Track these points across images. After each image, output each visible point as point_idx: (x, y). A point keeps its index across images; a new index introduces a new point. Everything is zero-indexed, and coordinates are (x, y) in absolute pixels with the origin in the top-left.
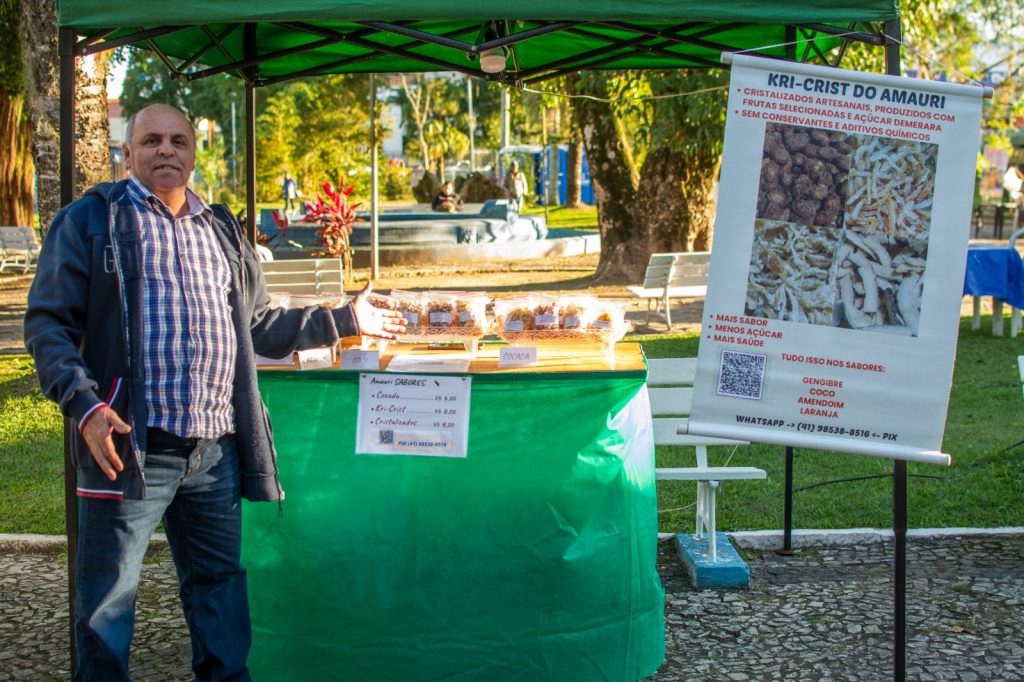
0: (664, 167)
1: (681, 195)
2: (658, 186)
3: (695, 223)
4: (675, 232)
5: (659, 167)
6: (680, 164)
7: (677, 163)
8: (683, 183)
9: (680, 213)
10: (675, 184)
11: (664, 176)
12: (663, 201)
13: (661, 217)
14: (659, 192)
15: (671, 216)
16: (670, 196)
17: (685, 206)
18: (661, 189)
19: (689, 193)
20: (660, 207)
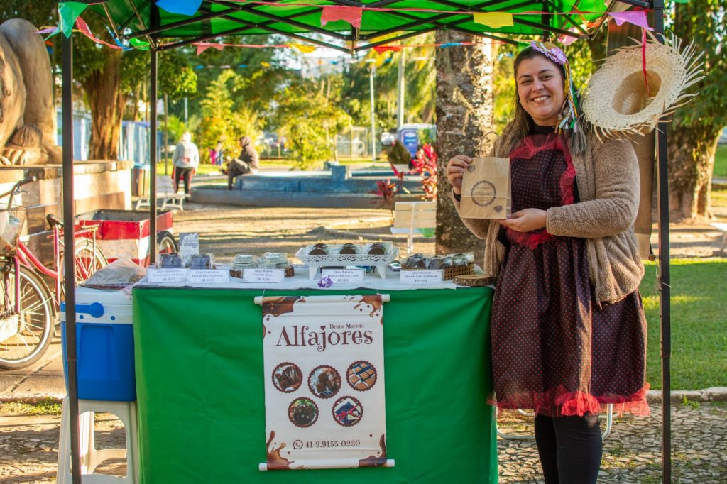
0: (680, 139)
1: (692, 159)
2: (674, 152)
3: (701, 179)
4: (686, 185)
5: (676, 138)
6: (692, 137)
7: (690, 135)
8: (694, 150)
9: (691, 172)
10: (689, 151)
11: (680, 145)
12: (678, 163)
13: (676, 174)
14: (675, 156)
15: (684, 174)
16: (684, 159)
17: (694, 167)
18: (677, 154)
19: (698, 158)
20: (676, 167)
